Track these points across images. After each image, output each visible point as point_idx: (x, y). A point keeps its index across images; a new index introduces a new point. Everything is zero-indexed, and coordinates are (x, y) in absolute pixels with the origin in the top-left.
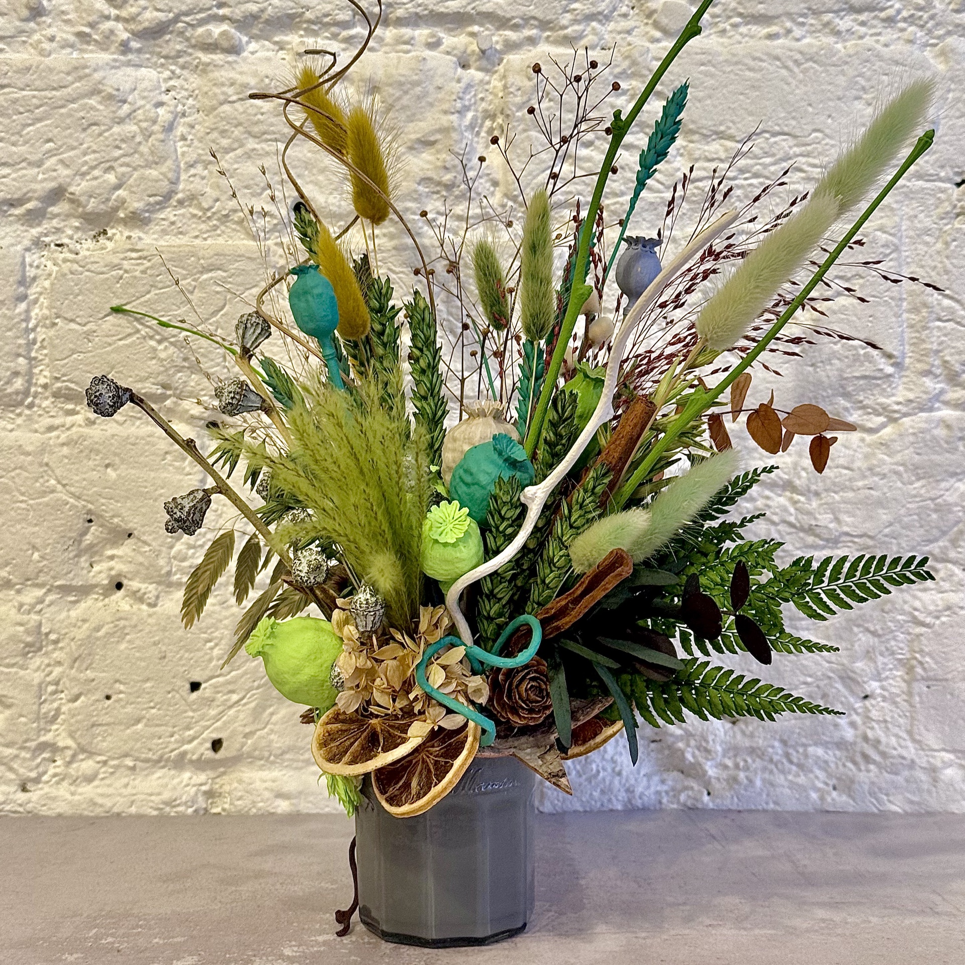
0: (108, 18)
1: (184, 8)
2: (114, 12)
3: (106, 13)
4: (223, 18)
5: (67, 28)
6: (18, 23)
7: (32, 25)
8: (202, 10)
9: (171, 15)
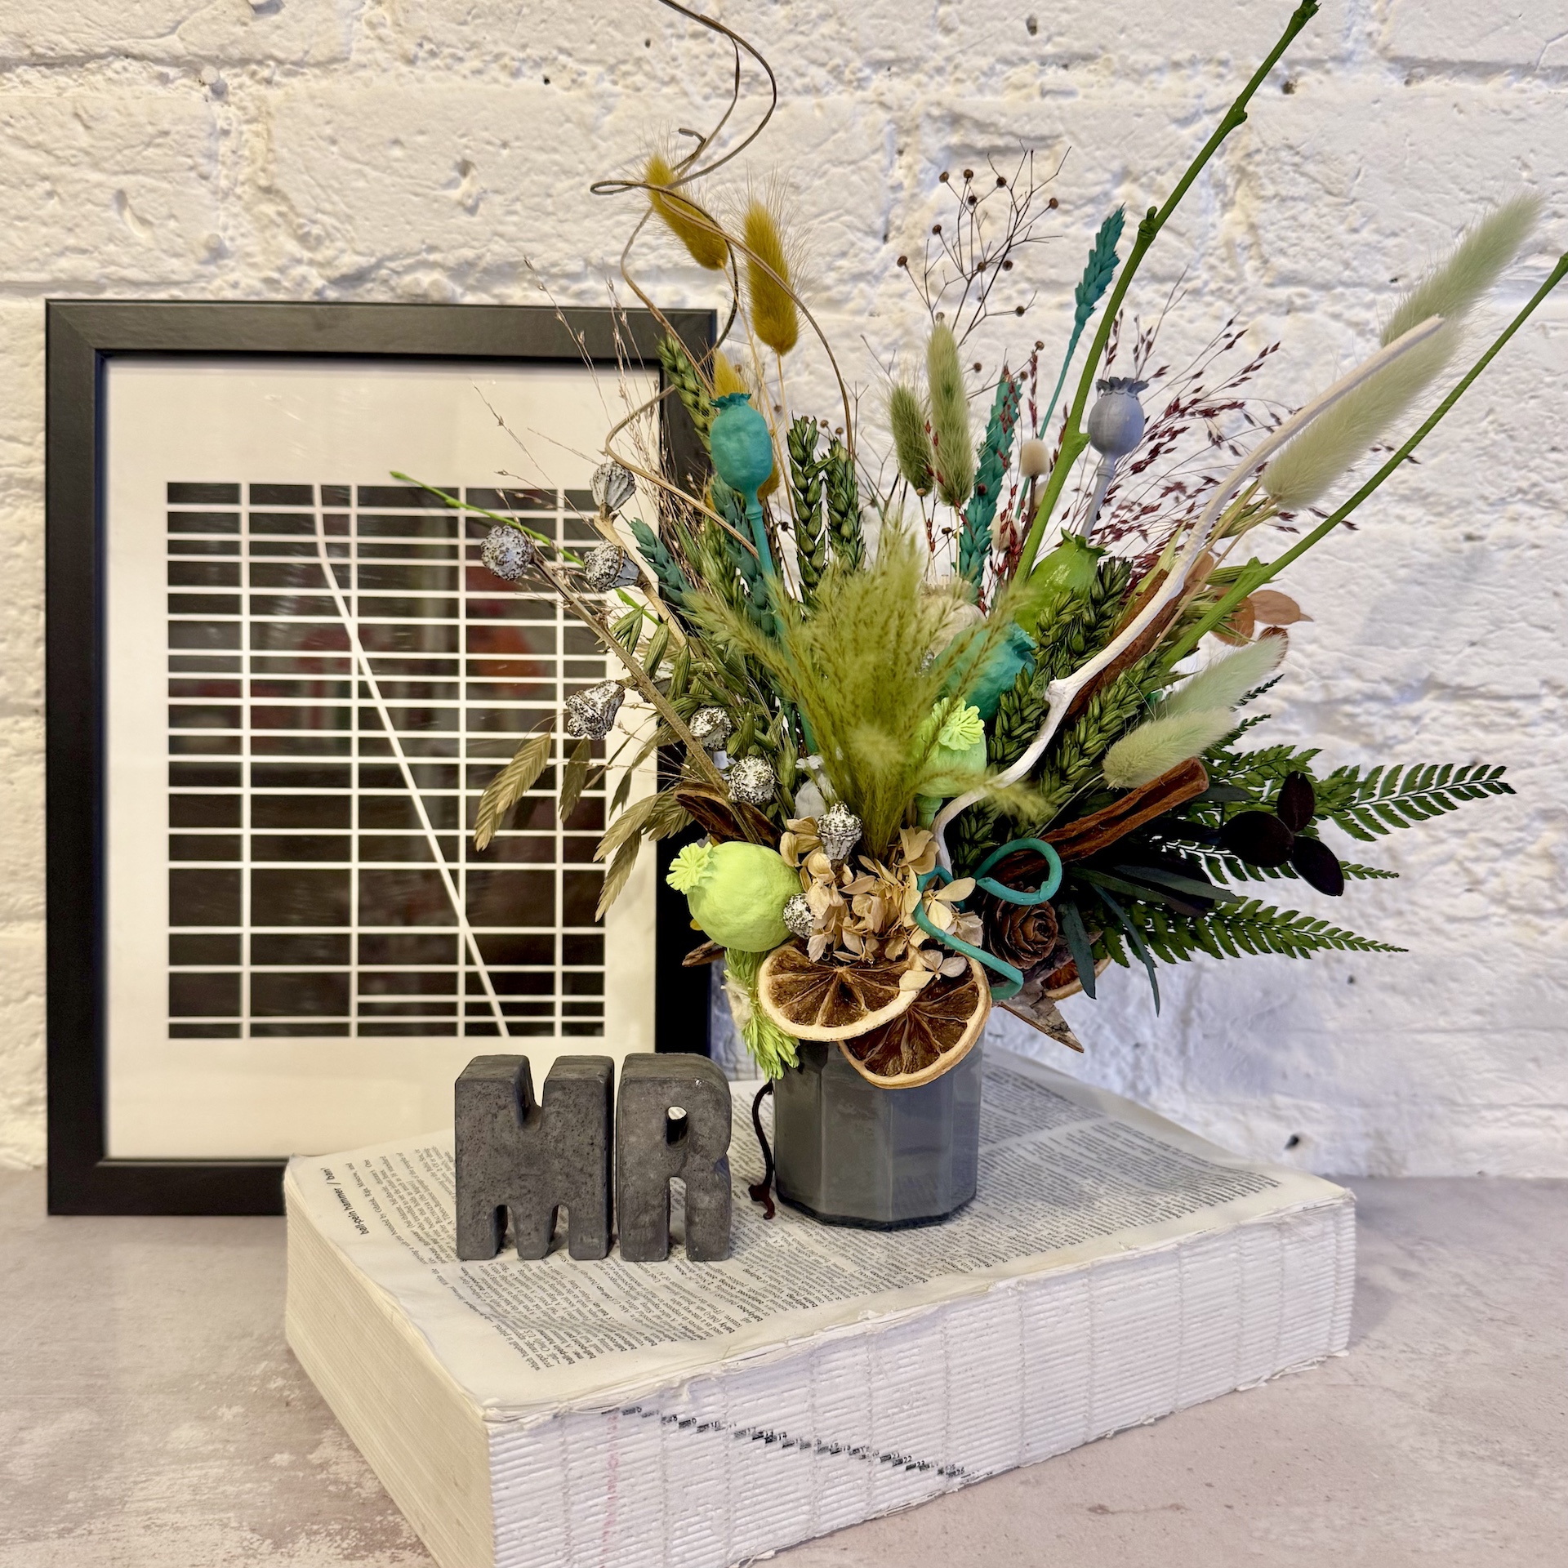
0: (299, 261)
1: (388, 251)
2: (306, 255)
3: (298, 256)
4: (433, 265)
5: (253, 273)
6: (196, 267)
7: (212, 268)
8: (409, 255)
9: (373, 260)
